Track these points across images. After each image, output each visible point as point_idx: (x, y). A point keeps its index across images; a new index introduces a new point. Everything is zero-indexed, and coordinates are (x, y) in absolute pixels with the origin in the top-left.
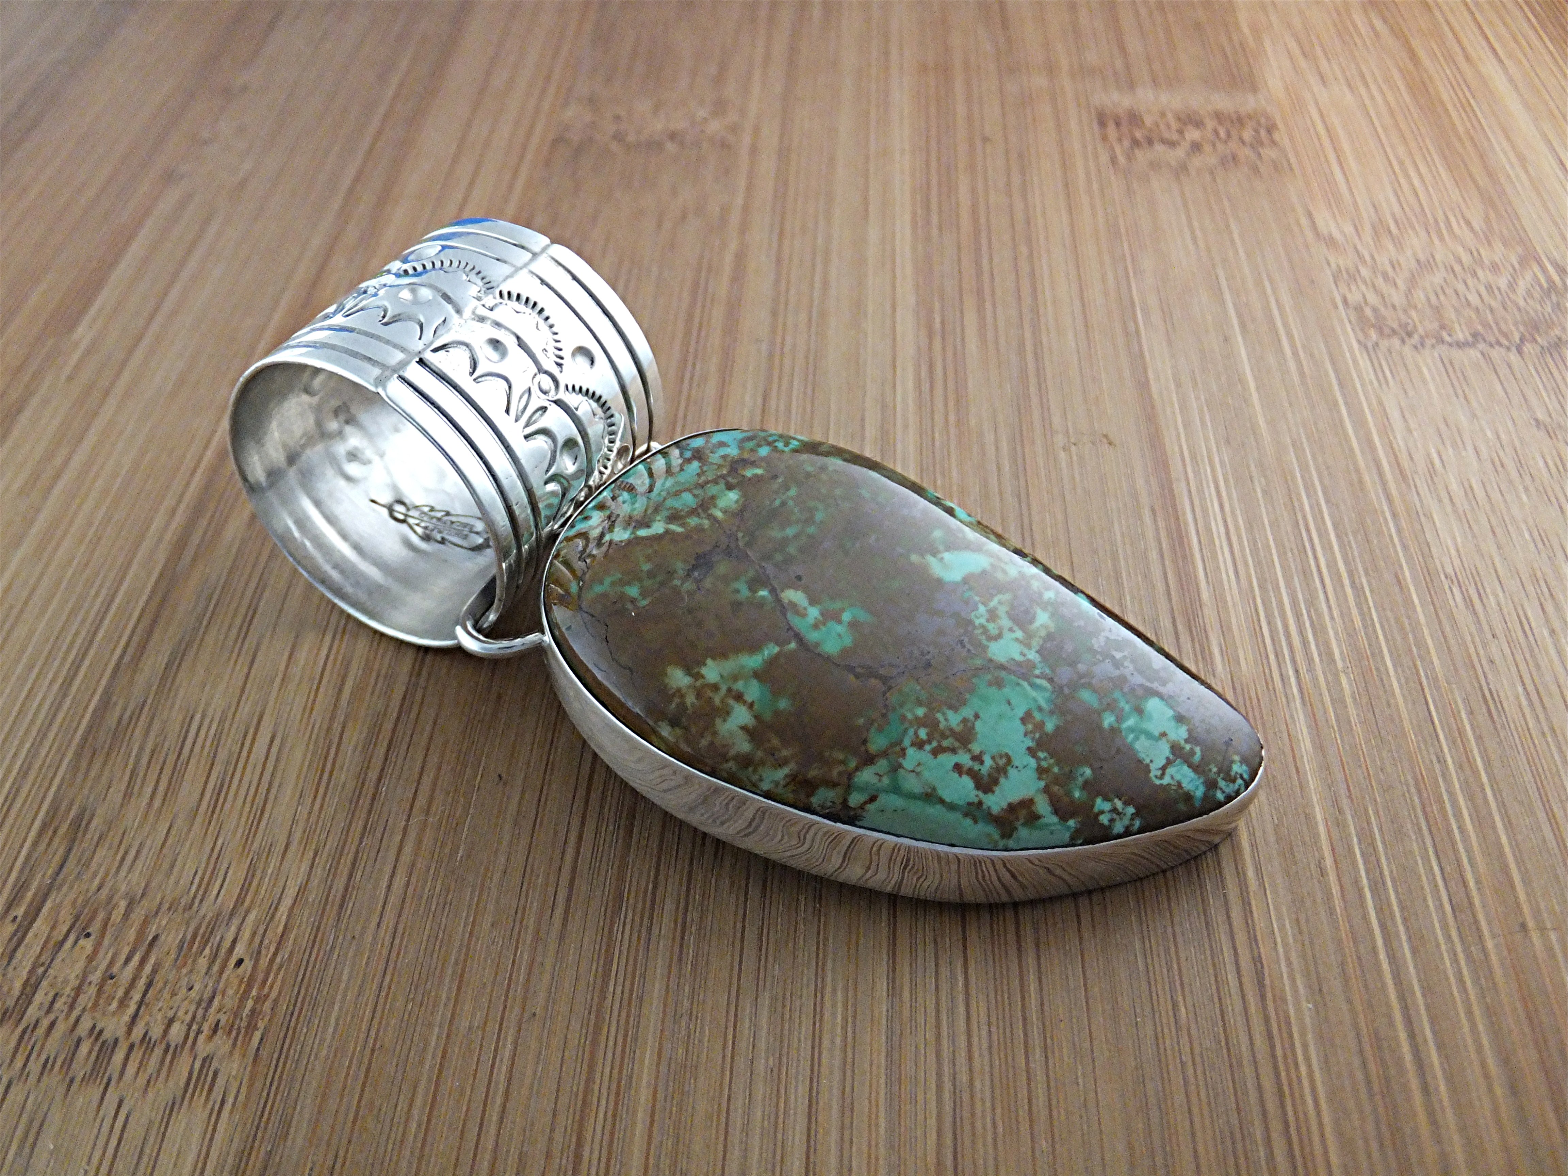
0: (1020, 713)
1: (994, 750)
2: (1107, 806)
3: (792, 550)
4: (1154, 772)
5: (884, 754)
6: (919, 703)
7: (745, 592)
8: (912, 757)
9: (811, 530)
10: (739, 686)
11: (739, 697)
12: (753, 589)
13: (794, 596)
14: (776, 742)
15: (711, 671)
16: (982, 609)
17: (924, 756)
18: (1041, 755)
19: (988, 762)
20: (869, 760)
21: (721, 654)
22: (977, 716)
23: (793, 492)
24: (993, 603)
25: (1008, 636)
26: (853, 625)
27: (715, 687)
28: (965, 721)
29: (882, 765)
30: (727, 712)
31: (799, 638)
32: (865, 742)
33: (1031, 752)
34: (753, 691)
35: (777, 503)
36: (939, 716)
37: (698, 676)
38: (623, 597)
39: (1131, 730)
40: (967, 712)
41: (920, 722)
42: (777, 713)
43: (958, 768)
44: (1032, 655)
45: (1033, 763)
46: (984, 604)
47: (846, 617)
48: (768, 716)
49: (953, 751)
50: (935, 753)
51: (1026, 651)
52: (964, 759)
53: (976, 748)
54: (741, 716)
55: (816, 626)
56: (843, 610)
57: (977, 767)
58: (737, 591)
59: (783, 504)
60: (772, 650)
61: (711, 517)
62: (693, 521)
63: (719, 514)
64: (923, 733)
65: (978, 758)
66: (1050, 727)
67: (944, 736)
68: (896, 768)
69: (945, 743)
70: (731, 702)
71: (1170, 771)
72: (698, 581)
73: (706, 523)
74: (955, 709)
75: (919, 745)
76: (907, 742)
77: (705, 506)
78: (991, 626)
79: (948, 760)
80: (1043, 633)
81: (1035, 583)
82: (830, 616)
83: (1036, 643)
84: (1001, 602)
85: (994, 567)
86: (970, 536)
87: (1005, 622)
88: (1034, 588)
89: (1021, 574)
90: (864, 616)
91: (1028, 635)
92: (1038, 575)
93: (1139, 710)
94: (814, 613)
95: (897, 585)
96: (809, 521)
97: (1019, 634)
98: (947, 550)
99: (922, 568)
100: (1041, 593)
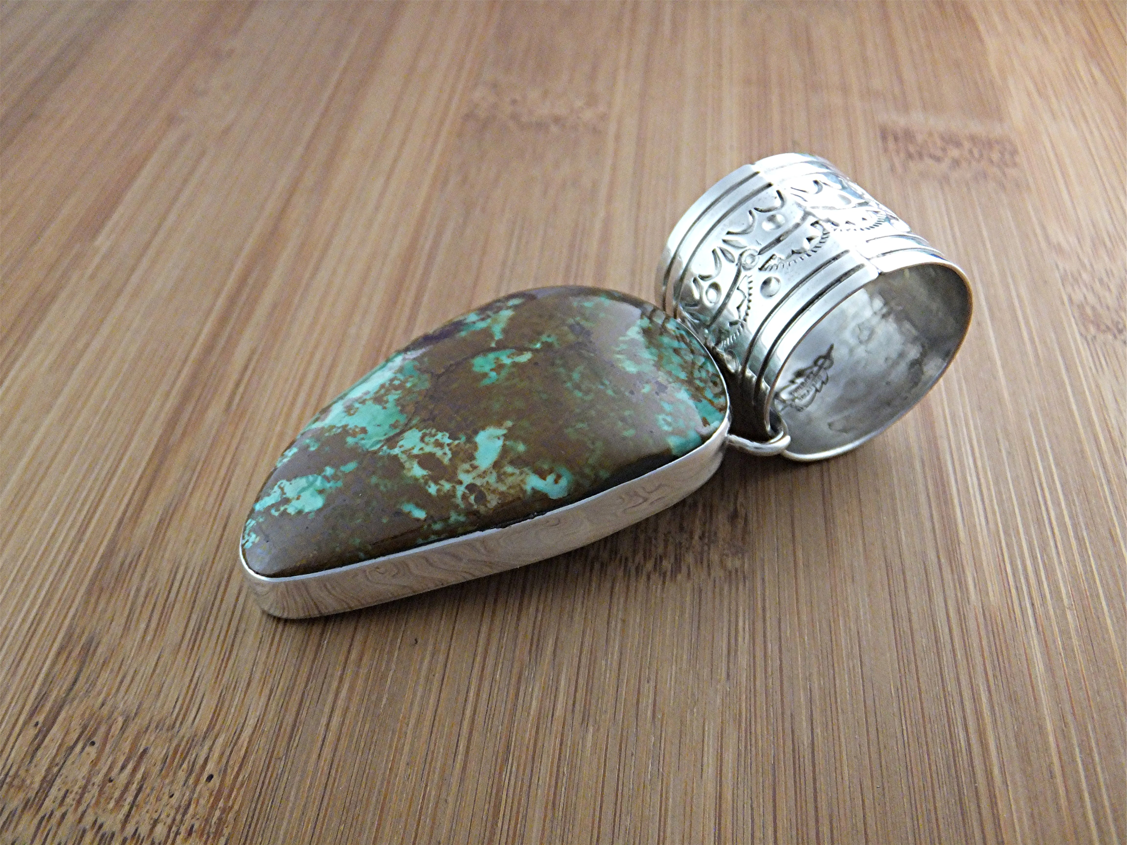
0: (369, 429)
1: (361, 409)
3: (562, 370)
4: (285, 484)
6: (414, 385)
7: (545, 338)
8: (389, 376)
9: (569, 385)
10: (488, 321)
12: (544, 343)
13: (525, 357)
15: (507, 313)
16: (448, 441)
17: (385, 380)
18: (340, 430)
21: (513, 318)
22: (384, 408)
23: (610, 392)
24: (447, 449)
25: (419, 446)
26: (485, 375)
27: (497, 313)
28: (386, 402)
30: (480, 315)
31: (496, 349)
33: (345, 426)
34: (481, 325)
35: (607, 382)
36: (398, 392)
37: (509, 308)
39: (314, 481)
40: (390, 405)
41: (403, 383)
42: (461, 331)
43: (367, 393)
44: (396, 451)
45: (339, 425)
46: (449, 445)
47: (493, 374)
48: (463, 327)
49: (377, 393)
50: (382, 385)
51: (402, 449)
53: (369, 402)
54: (473, 319)
55: (497, 359)
56: (499, 375)
58: (549, 336)
59: (603, 384)
60: (498, 337)
61: (620, 353)
62: (624, 347)
63: (619, 357)
64: (397, 383)
65: (363, 402)
66: (350, 439)
67: (387, 391)
69: (383, 391)
70: (483, 316)
71: (278, 493)
73: (618, 349)
74: (398, 400)
75: (392, 380)
76: (398, 375)
78: (433, 440)
79: (374, 390)
80: (407, 465)
81: (447, 486)
82: (499, 367)
83: (403, 458)
84: (445, 456)
85: (475, 468)
86: (509, 469)
87: (428, 449)
88: (442, 482)
89: (460, 483)
90: (486, 382)
91: (413, 457)
92: (454, 496)
93: (321, 492)
94: (507, 361)
95: (497, 406)
96: (578, 387)
97: (416, 452)
98: (504, 446)
99: (499, 424)
100: (436, 483)
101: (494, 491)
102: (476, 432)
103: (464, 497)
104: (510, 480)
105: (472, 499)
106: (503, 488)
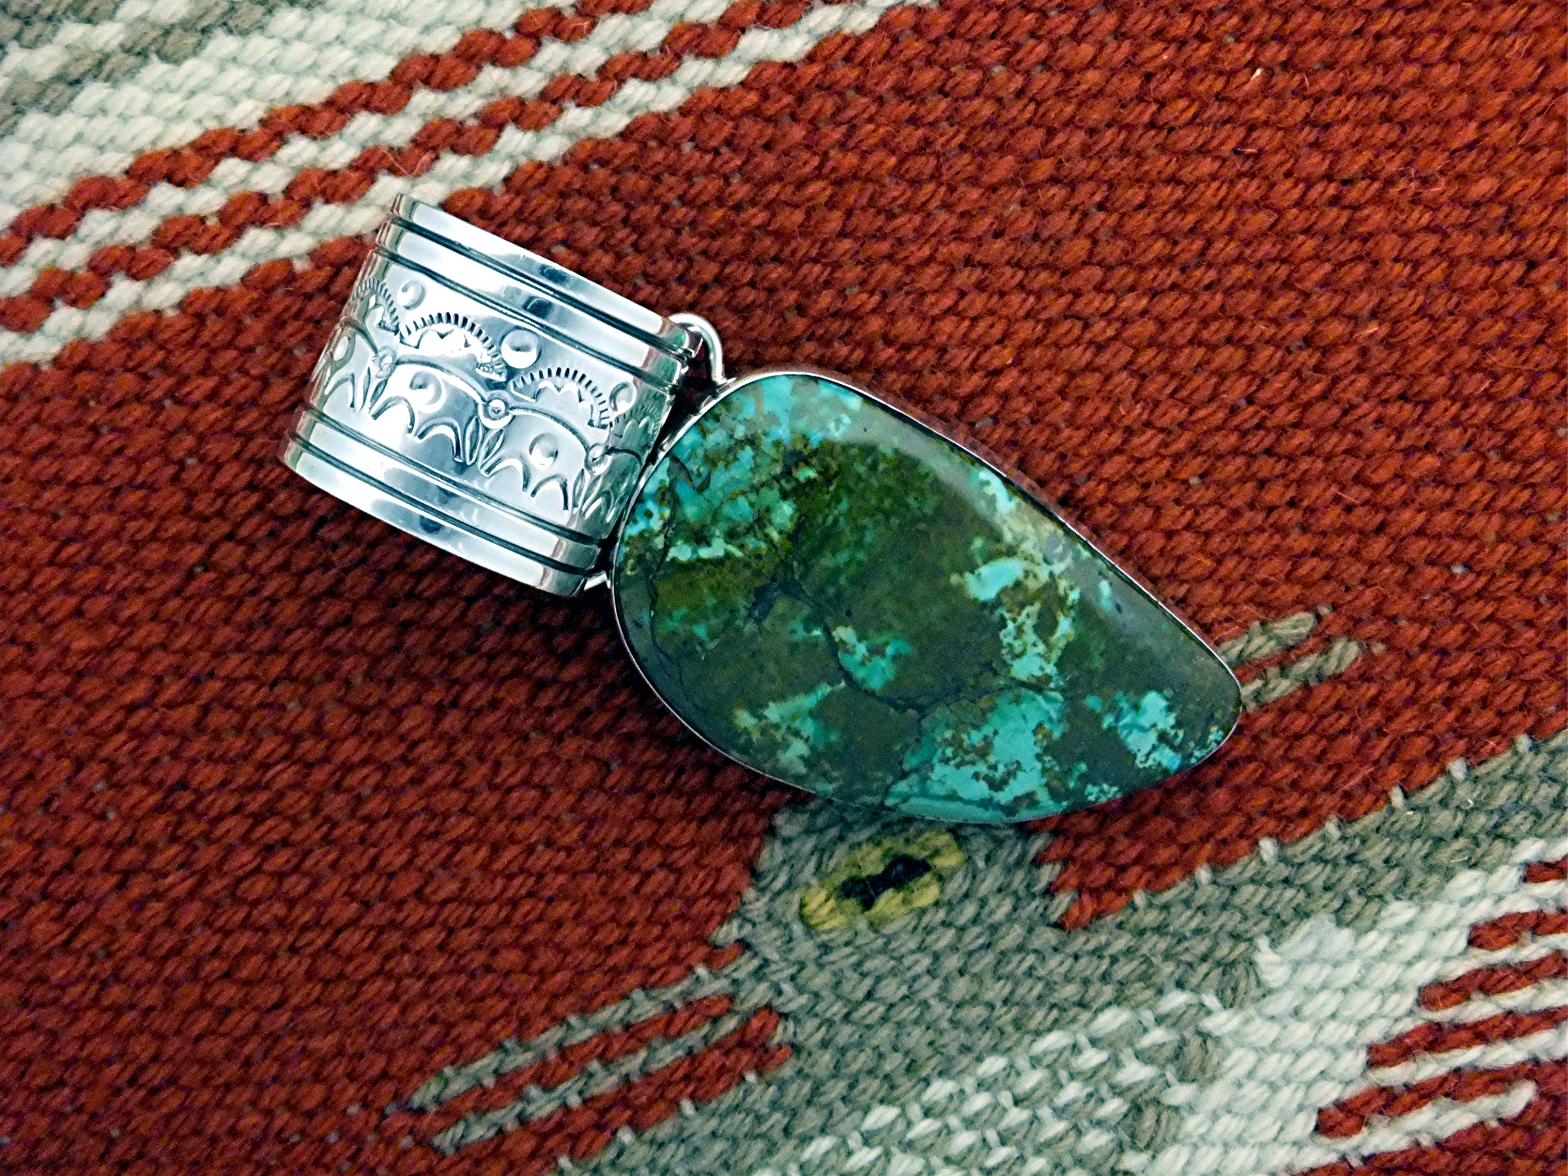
0: (1033, 725)
1: (1007, 759)
2: (1096, 789)
3: (842, 581)
4: (1140, 757)
5: (916, 770)
6: (948, 726)
7: (801, 634)
8: (939, 771)
9: (861, 556)
10: (797, 724)
11: (797, 734)
12: (808, 630)
13: (844, 633)
14: (827, 766)
15: (773, 712)
16: (1011, 625)
17: (949, 769)
18: (1047, 758)
19: (1001, 769)
20: (904, 775)
21: (781, 697)
22: (996, 733)
23: (844, 506)
24: (1021, 618)
25: (1031, 651)
26: (895, 658)
27: (777, 727)
28: (986, 738)
29: (914, 778)
30: (786, 746)
31: (848, 676)
32: (901, 763)
33: (1038, 757)
34: (808, 728)
35: (830, 519)
36: (964, 737)
37: (761, 717)
38: (692, 637)
39: (1125, 726)
40: (988, 730)
41: (948, 743)
42: (829, 745)
43: (976, 776)
44: (1050, 669)
45: (1039, 766)
46: (1014, 620)
47: (890, 650)
48: (821, 748)
49: (973, 763)
50: (958, 766)
51: (1045, 665)
52: (982, 768)
53: (992, 759)
54: (799, 748)
55: (862, 664)
56: (887, 644)
57: (991, 773)
58: (794, 632)
59: (836, 521)
60: (825, 690)
61: (767, 538)
62: (751, 542)
63: (775, 535)
64: (949, 752)
65: (994, 767)
66: (1056, 735)
67: (967, 752)
68: (924, 779)
69: (968, 758)
70: (790, 738)
71: (1155, 755)
72: (758, 621)
73: (763, 545)
74: (977, 727)
75: (946, 761)
76: (935, 760)
77: (761, 520)
78: (1017, 643)
79: (969, 770)
80: (1062, 644)
81: (1063, 584)
82: (876, 651)
83: (1055, 655)
84: (1029, 615)
85: (1027, 573)
86: (1008, 537)
87: (1030, 636)
88: (1061, 591)
89: (1051, 574)
90: (906, 648)
91: (1049, 647)
92: (1068, 569)
93: (1136, 707)
94: (862, 649)
95: (936, 610)
96: (859, 544)
97: (1041, 648)
98: (985, 562)
99: (960, 589)
100: (1066, 596)
101: (1038, 534)
102: (984, 605)
103: (1062, 558)
104: (1018, 528)
105: (1060, 549)
106: (1030, 528)
